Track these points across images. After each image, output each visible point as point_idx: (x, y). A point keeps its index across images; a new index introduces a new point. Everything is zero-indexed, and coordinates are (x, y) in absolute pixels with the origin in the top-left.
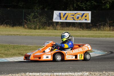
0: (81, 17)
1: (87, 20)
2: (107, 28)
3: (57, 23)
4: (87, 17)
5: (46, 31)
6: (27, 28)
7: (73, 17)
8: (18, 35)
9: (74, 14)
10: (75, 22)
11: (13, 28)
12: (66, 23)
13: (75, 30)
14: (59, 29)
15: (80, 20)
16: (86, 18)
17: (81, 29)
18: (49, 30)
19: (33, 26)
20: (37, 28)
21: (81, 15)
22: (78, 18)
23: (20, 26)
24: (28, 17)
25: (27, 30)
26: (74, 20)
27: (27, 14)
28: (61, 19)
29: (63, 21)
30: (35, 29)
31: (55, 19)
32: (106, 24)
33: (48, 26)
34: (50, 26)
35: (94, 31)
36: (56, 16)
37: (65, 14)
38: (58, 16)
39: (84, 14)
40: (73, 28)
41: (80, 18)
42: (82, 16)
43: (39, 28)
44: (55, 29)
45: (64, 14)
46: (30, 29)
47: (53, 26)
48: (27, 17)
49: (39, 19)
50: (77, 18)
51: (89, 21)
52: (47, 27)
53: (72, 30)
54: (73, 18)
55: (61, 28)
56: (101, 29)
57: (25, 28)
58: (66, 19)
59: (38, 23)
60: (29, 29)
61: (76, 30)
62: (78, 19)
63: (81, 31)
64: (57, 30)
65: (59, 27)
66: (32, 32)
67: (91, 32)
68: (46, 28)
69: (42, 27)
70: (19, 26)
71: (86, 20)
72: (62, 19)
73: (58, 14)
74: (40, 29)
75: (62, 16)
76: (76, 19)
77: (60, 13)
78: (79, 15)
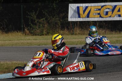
0: (112, 12)
3: (75, 23)
4: (120, 11)
6: (28, 34)
7: (99, 12)
9: (100, 8)
10: (102, 21)
12: (88, 22)
14: (79, 33)
15: (110, 17)
16: (119, 13)
19: (38, 31)
20: (44, 32)
22: (107, 13)
23: (17, 32)
26: (101, 17)
27: (27, 12)
28: (79, 17)
29: (84, 20)
31: (71, 17)
33: (62, 29)
36: (73, 12)
37: (87, 7)
38: (75, 11)
40: (100, 30)
41: (110, 14)
42: (113, 10)
44: (72, 34)
46: (33, 35)
49: (46, 19)
50: (105, 14)
52: (60, 31)
54: (99, 14)
57: (26, 34)
63: (112, 34)
64: (75, 35)
65: (78, 30)
69: (51, 31)
71: (120, 16)
72: (81, 16)
73: (75, 9)
74: (49, 35)
75: (81, 12)
76: (104, 16)
77: (78, 8)
78: (109, 9)
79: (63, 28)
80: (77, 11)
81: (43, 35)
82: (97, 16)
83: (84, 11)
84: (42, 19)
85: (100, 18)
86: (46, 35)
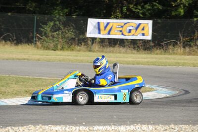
0: (135, 30)
1: (145, 35)
2: (179, 50)
3: (94, 39)
4: (144, 29)
5: (74, 53)
6: (41, 48)
7: (121, 29)
8: (24, 59)
9: (123, 25)
10: (124, 39)
11: (16, 47)
12: (109, 39)
13: (124, 53)
14: (97, 50)
15: (133, 35)
16: (143, 32)
17: (135, 51)
18: (79, 52)
19: (52, 45)
20: (59, 47)
21: (135, 26)
22: (130, 31)
23: (29, 45)
24: (44, 29)
25: (41, 52)
26: (123, 34)
27: (41, 24)
28: (99, 33)
30: (55, 49)
31: (90, 33)
32: (178, 43)
34: (81, 45)
35: (157, 54)
36: (93, 27)
37: (108, 24)
39: (140, 24)
40: (121, 49)
41: (133, 32)
42: (137, 28)
43: (62, 49)
44: (90, 51)
45: (105, 25)
46: (47, 49)
47: (86, 44)
48: (42, 29)
49: (62, 32)
51: (149, 38)
52: (76, 47)
53: (120, 53)
54: (121, 31)
55: (99, 48)
56: (169, 52)
57: (38, 48)
58: (109, 33)
59: (60, 40)
60: (44, 49)
61: (126, 53)
62: (130, 34)
63: (134, 53)
64: (93, 52)
65: (96, 47)
66: (50, 55)
67: (152, 56)
68: (74, 49)
69: (66, 46)
70: (27, 44)
71: (143, 35)
72: (102, 32)
73: (95, 24)
74: (64, 50)
75: (102, 27)
76: (127, 34)
77: (99, 23)
78: (132, 26)
79: (79, 44)
80: (97, 26)
81: (57, 49)
82: (118, 33)
83: (105, 28)
84: (56, 33)
85: (122, 36)
86: (61, 50)
